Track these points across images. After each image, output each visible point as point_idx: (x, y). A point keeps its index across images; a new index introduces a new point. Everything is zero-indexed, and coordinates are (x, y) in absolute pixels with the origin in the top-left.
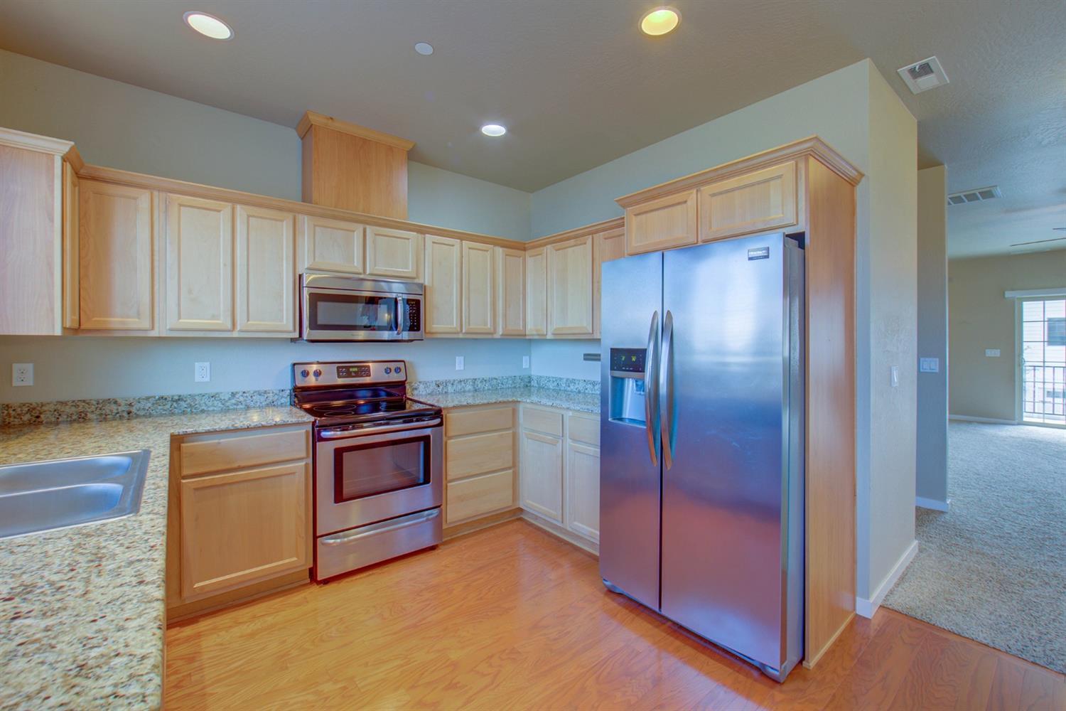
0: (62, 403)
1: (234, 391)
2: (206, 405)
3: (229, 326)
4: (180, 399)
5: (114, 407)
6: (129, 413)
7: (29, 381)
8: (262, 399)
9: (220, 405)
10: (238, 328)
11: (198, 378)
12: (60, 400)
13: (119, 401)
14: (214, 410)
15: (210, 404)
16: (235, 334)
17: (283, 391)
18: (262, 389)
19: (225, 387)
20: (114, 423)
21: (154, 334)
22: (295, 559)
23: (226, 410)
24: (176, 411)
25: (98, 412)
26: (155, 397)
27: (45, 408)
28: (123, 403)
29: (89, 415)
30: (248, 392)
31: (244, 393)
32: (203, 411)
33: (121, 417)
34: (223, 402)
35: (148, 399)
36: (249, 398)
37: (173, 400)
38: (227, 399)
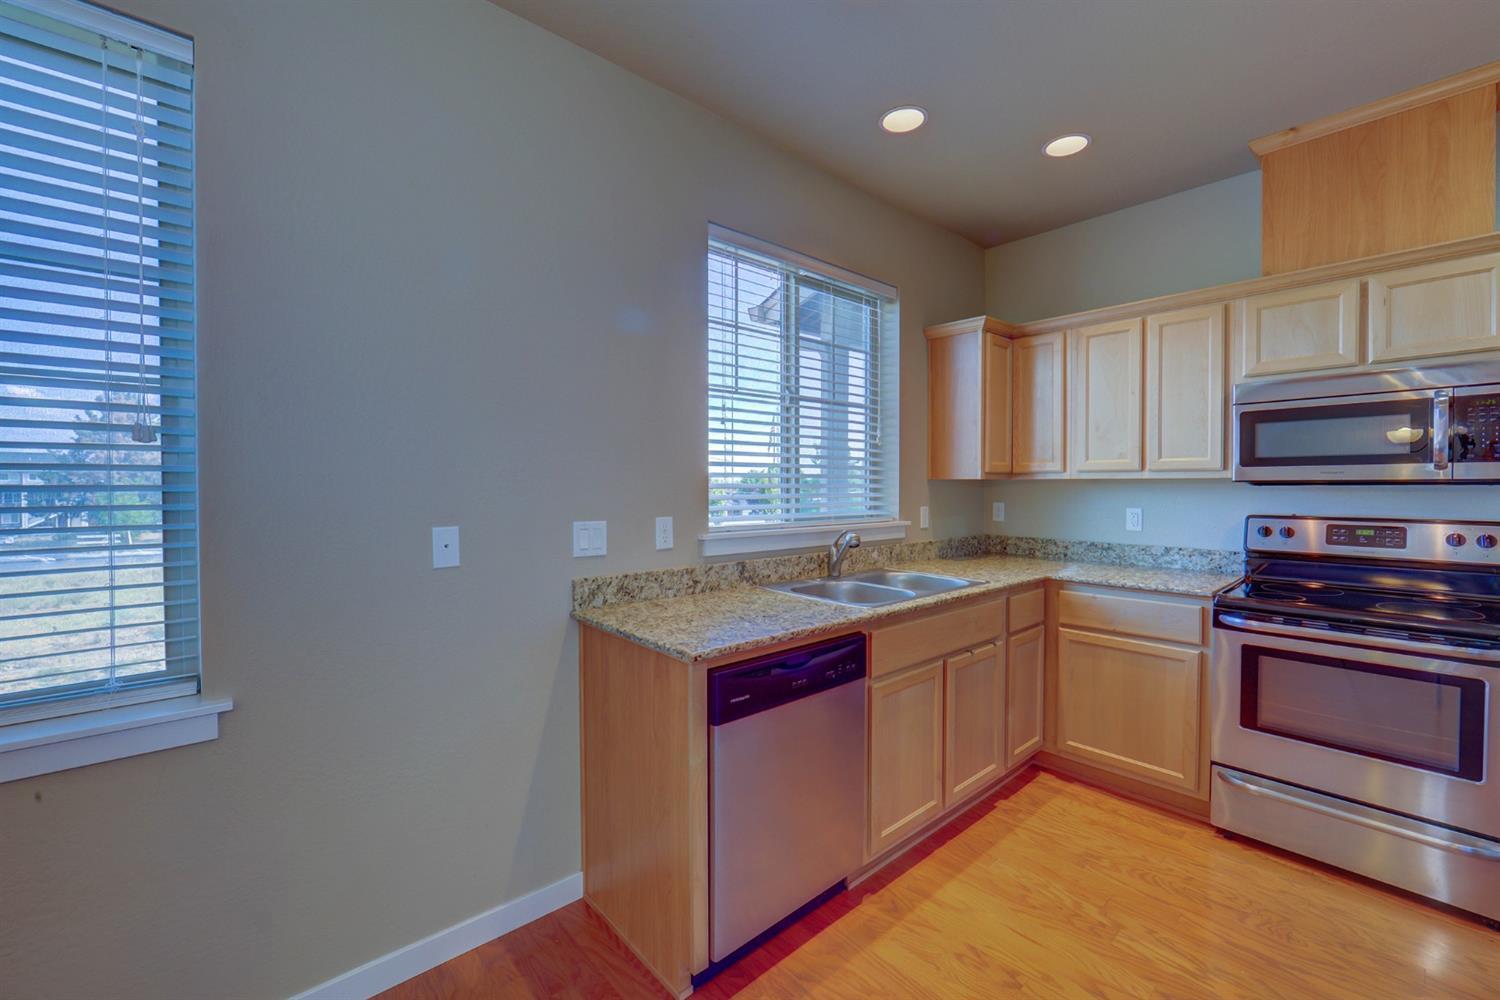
0: (1018, 538)
1: (1168, 546)
2: (1136, 558)
3: (1136, 465)
4: (1109, 548)
5: (1054, 548)
6: (1065, 555)
7: (1001, 518)
8: (1205, 561)
9: (1151, 560)
10: (1148, 467)
11: (1129, 527)
12: (1018, 536)
13: (1058, 541)
14: (1144, 566)
15: (1141, 557)
16: (1146, 475)
17: (1235, 553)
18: (1205, 546)
19: (1158, 540)
20: (1054, 562)
21: (1066, 476)
22: (1181, 776)
23: (1157, 568)
24: (1104, 559)
25: (1043, 551)
26: (1086, 542)
27: (1009, 542)
28: (1061, 544)
29: (1037, 553)
30: (1186, 549)
31: (1180, 549)
32: (1132, 565)
33: (1059, 558)
34: (1155, 557)
35: (1081, 543)
36: (1187, 557)
37: (1103, 549)
38: (1159, 554)
